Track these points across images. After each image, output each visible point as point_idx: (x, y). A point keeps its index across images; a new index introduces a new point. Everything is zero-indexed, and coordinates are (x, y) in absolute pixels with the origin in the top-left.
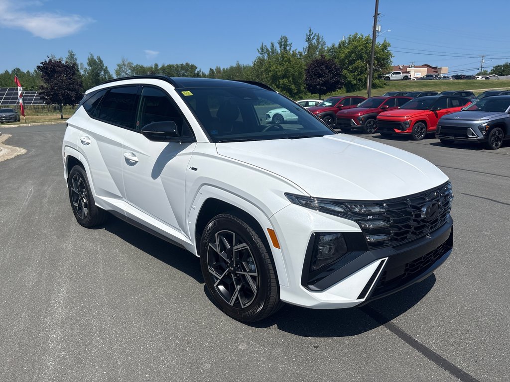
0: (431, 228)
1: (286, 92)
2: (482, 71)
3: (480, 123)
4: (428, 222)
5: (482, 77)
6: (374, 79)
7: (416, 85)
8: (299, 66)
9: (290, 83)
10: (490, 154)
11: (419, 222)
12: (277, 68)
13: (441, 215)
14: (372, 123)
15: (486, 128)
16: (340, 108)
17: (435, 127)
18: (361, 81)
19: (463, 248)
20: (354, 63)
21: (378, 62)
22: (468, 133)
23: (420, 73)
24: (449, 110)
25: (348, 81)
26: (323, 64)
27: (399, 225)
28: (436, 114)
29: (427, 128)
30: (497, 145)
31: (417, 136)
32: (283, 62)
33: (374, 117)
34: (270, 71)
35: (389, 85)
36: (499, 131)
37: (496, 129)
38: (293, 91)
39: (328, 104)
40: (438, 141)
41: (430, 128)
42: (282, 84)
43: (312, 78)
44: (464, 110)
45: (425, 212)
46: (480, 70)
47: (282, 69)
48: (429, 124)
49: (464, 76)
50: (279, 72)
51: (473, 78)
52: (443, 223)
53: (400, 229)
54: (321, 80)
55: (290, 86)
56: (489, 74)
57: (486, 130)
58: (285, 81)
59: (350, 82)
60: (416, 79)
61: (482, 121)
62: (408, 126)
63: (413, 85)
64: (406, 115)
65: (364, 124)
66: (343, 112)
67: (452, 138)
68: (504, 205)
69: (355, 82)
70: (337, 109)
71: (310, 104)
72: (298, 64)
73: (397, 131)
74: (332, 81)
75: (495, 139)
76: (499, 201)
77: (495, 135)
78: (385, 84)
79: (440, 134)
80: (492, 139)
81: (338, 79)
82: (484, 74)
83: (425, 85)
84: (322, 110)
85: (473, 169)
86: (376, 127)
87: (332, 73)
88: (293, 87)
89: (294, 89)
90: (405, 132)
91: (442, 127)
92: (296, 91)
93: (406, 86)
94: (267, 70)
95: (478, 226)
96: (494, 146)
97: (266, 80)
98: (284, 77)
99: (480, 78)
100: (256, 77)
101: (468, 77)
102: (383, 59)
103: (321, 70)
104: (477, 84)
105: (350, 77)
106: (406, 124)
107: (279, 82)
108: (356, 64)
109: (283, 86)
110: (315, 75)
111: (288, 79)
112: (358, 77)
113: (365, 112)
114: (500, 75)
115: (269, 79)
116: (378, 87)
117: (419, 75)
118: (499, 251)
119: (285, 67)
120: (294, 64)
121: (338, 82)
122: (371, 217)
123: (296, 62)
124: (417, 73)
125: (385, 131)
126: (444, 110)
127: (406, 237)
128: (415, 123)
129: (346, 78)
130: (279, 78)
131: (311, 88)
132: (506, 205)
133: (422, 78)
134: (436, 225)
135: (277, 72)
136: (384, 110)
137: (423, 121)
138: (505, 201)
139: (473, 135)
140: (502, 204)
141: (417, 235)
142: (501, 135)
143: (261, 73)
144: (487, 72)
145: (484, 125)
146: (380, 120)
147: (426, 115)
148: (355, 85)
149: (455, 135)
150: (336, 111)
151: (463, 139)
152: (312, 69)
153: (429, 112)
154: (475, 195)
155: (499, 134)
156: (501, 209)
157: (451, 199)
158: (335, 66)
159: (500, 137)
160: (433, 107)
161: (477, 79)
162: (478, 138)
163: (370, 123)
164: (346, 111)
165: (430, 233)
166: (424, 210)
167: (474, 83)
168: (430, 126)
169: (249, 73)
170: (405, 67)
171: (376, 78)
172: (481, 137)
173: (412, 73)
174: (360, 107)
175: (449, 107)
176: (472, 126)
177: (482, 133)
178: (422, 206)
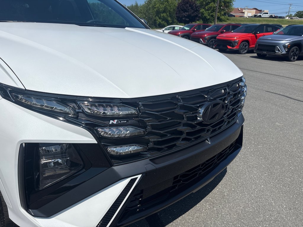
0: (214, 131)
1: (165, 22)
2: (289, 15)
3: (284, 43)
4: (207, 125)
5: (289, 18)
6: (221, 16)
7: (247, 21)
8: (173, 5)
9: (168, 16)
10: (289, 64)
11: (193, 126)
12: (159, 6)
13: (228, 116)
14: (214, 41)
15: (288, 46)
16: (194, 31)
17: (254, 46)
18: (213, 17)
19: (257, 138)
20: (209, 4)
21: (224, 4)
22: (276, 49)
23: (251, 14)
24: (265, 34)
25: (204, 16)
26: (188, 3)
27: (162, 132)
28: (256, 36)
29: (249, 46)
30: (294, 59)
31: (242, 51)
32: (164, 2)
33: (215, 38)
34: (155, 8)
35: (230, 20)
36: (296, 49)
37: (294, 47)
38: (169, 21)
39: (187, 29)
40: (256, 55)
41: (252, 46)
42: (163, 17)
43: (180, 12)
44: (275, 34)
45: (201, 115)
46: (288, 14)
47: (163, 7)
48: (251, 43)
49: (277, 16)
50: (161, 8)
51: (283, 18)
52: (233, 122)
53: (162, 136)
54: (186, 14)
55: (167, 18)
56: (293, 17)
57: (288, 48)
58: (165, 15)
59: (205, 17)
60: (248, 17)
61: (286, 41)
62: (236, 44)
63: (245, 21)
64: (236, 36)
65: (209, 42)
66: (195, 34)
67: (265, 52)
68: (295, 101)
69: (209, 17)
70: (192, 32)
71: (176, 28)
72: (173, 4)
73: (229, 47)
74: (193, 15)
75: (293, 54)
76: (292, 97)
77: (293, 51)
78: (228, 19)
79: (257, 50)
80: (291, 54)
81: (197, 13)
82: (290, 16)
83: (253, 21)
84: (182, 32)
85: (276, 74)
86: (216, 44)
87: (193, 10)
88: (169, 19)
89: (170, 20)
90: (235, 48)
91: (259, 45)
92: (171, 22)
93: (241, 21)
94: (153, 7)
95: (273, 118)
96: (292, 59)
97: (152, 13)
98: (164, 12)
99: (287, 18)
100: (146, 11)
101: (280, 17)
102: (228, 3)
103: (186, 7)
104: (285, 22)
105: (206, 14)
106: (236, 43)
107: (161, 15)
108: (210, 5)
109: (163, 18)
110: (182, 10)
111: (166, 13)
112: (211, 14)
113: (209, 34)
114: (299, 18)
115: (154, 13)
116: (223, 21)
117: (250, 15)
118: (288, 142)
119: (165, 5)
120: (170, 4)
121: (197, 16)
122: (115, 122)
123: (172, 3)
124: (249, 14)
125: (221, 47)
126: (262, 34)
127: (175, 145)
128: (242, 42)
129: (203, 14)
130: (161, 13)
131: (179, 19)
132: (297, 101)
133: (252, 17)
134: (220, 128)
135: (159, 9)
136: (222, 32)
137: (247, 41)
138: (297, 98)
139: (279, 51)
140: (294, 100)
141: (193, 141)
142: (297, 52)
143: (150, 9)
144: (292, 15)
145: (287, 44)
146: (219, 40)
147: (249, 37)
148: (209, 19)
149: (267, 51)
150: (191, 33)
151: (272, 53)
152: (180, 7)
153: (251, 35)
154: (274, 92)
155: (296, 51)
156: (293, 104)
157: (243, 98)
158: (196, 5)
159: (297, 53)
160: (254, 31)
161: (286, 19)
162: (282, 53)
163: (212, 41)
164: (197, 33)
165: (210, 138)
166: (202, 110)
167: (283, 21)
168: (251, 44)
169: (142, 8)
170: (242, 9)
171: (223, 15)
172: (284, 52)
173: (246, 13)
174: (207, 31)
175: (265, 32)
176: (279, 44)
177: (285, 50)
178: (198, 107)
